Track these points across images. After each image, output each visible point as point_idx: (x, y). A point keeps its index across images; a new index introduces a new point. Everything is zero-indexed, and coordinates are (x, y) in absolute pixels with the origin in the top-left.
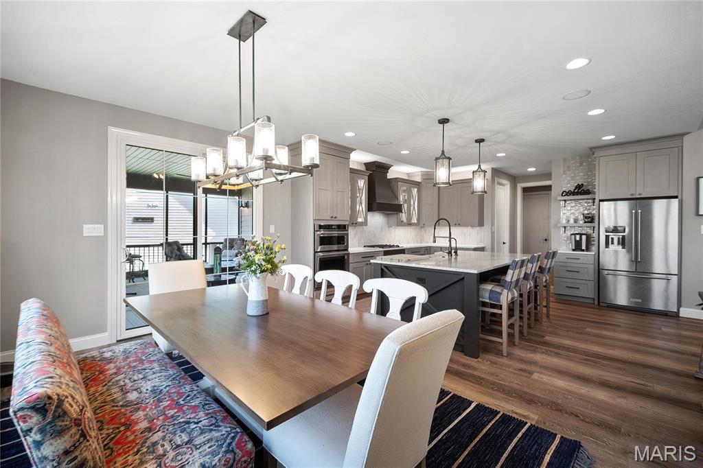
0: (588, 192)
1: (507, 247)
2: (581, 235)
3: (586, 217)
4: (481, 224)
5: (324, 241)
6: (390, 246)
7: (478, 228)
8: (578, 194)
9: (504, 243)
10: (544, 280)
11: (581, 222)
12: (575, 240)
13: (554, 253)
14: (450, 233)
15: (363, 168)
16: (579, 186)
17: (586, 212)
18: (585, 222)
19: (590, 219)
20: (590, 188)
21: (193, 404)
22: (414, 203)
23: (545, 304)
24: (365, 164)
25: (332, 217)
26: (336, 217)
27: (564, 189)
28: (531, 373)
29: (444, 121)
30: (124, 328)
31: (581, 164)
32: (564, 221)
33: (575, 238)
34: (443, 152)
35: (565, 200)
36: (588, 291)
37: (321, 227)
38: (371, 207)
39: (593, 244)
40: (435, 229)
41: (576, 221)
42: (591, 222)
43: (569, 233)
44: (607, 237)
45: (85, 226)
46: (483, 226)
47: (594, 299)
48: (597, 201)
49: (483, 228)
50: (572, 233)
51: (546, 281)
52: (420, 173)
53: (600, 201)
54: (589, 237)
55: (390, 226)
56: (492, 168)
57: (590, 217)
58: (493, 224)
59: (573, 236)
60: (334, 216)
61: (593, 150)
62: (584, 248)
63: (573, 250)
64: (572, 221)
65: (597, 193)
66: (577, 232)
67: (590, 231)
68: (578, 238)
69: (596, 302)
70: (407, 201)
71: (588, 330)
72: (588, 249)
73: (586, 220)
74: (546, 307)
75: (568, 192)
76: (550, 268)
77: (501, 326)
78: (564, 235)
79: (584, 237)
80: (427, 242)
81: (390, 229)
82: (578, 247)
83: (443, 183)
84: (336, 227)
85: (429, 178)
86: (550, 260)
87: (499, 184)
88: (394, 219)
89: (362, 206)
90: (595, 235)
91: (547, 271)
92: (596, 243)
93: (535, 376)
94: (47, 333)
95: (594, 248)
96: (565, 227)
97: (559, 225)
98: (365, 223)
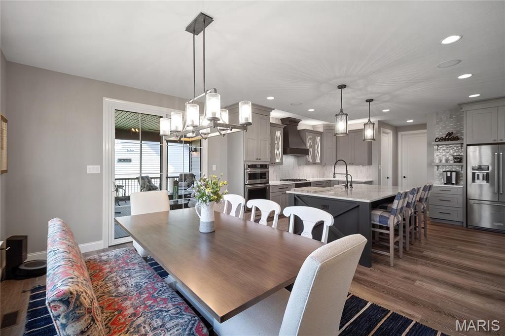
0: (457, 139)
1: (390, 181)
2: (451, 172)
3: (455, 158)
4: (370, 163)
5: (252, 176)
6: (300, 180)
7: (368, 167)
8: (448, 140)
9: (388, 178)
10: (422, 207)
11: (452, 162)
12: (447, 176)
13: (430, 187)
14: (347, 171)
15: (280, 123)
16: (449, 134)
17: (455, 154)
18: (455, 162)
19: (459, 160)
20: (458, 135)
21: (164, 297)
22: (318, 148)
23: (423, 225)
24: (281, 119)
25: (257, 159)
26: (260, 159)
27: (437, 136)
28: (414, 281)
29: (342, 87)
30: (113, 237)
31: (451, 117)
32: (437, 161)
33: (447, 174)
34: (341, 110)
35: (437, 145)
36: (458, 216)
37: (249, 166)
38: (285, 152)
39: (462, 179)
40: (335, 167)
41: (447, 161)
42: (460, 162)
43: (441, 170)
44: (474, 174)
45: (88, 166)
46: (372, 165)
47: (463, 222)
48: (465, 145)
49: (371, 166)
50: (443, 170)
51: (424, 208)
52: (322, 126)
53: (468, 145)
54: (457, 173)
55: (299, 165)
56: (379, 121)
57: (458, 158)
58: (379, 163)
59: (445, 173)
60: (259, 158)
61: (461, 105)
62: (454, 182)
63: (445, 184)
64: (444, 161)
65: (465, 139)
66: (448, 170)
67: (458, 169)
68: (449, 174)
69: (465, 225)
70: (313, 146)
71: (459, 247)
72: (457, 183)
73: (456, 161)
74: (423, 228)
75: (440, 139)
76: (427, 198)
77: (389, 243)
78: (437, 172)
79: (454, 174)
80: (328, 177)
81: (300, 167)
82: (449, 181)
83: (342, 134)
84: (259, 166)
85: (330, 129)
86: (427, 192)
87: (383, 133)
88: (302, 159)
89: (279, 151)
90: (463, 172)
91: (424, 200)
92: (464, 178)
93: (418, 283)
94: (66, 244)
95: (463, 182)
96: (438, 166)
97: (433, 164)
98: (281, 163)
